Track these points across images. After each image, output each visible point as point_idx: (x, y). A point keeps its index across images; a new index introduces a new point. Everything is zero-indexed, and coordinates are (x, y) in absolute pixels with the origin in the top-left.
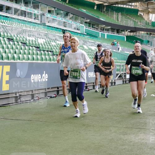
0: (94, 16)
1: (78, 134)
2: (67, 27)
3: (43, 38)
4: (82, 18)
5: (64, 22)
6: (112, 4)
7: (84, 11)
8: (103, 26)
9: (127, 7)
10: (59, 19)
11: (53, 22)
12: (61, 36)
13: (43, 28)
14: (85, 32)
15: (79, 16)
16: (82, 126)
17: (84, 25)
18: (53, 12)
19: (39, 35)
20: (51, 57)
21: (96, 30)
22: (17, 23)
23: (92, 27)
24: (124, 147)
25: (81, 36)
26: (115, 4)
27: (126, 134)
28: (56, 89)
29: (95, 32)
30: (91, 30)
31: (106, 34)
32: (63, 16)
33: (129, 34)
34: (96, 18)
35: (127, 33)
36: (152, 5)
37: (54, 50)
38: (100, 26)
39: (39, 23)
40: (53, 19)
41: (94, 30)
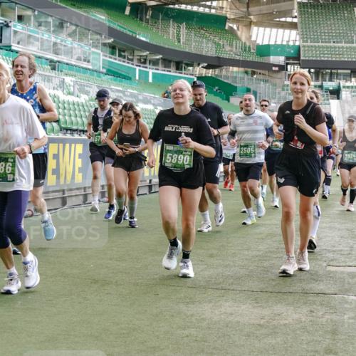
0: (125, 31)
1: (80, 303)
2: (61, 55)
4: (97, 33)
5: (55, 44)
6: (166, 4)
7: (102, 18)
8: (145, 54)
9: (201, 9)
10: (43, 35)
11: (28, 43)
12: (46, 75)
13: (6, 56)
14: (103, 68)
15: (89, 30)
16: (91, 283)
17: (99, 51)
18: (30, 19)
21: (128, 63)
23: (120, 56)
24: (186, 332)
25: (93, 75)
26: (174, 4)
27: (193, 303)
29: (125, 66)
30: (117, 62)
31: (151, 71)
32: (52, 29)
33: (204, 72)
34: (129, 35)
35: (199, 70)
36: (257, 6)
38: (137, 53)
40: (29, 36)
41: (124, 62)
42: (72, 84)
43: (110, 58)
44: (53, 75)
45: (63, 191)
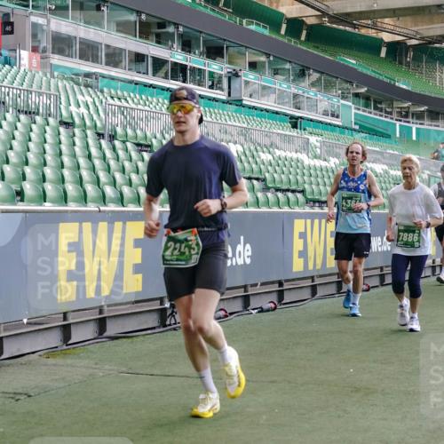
0: (381, 78)
1: (339, 417)
2: (304, 110)
3: (235, 143)
4: (347, 82)
5: (295, 96)
6: (430, 43)
7: (352, 62)
8: (406, 105)
10: (280, 86)
11: (263, 96)
12: (286, 135)
13: (236, 112)
14: (355, 124)
15: (337, 78)
16: (352, 391)
17: (350, 104)
18: (264, 67)
19: (226, 132)
20: (260, 195)
21: (386, 117)
22: (160, 100)
23: (376, 108)
25: (344, 133)
26: (440, 42)
28: (276, 287)
29: (382, 121)
30: (372, 116)
31: (415, 127)
32: (292, 78)
34: (386, 83)
37: (267, 175)
38: (396, 104)
39: (224, 98)
40: (264, 88)
41: (381, 116)
42: (318, 144)
43: (364, 111)
44: (295, 134)
45: (312, 278)
